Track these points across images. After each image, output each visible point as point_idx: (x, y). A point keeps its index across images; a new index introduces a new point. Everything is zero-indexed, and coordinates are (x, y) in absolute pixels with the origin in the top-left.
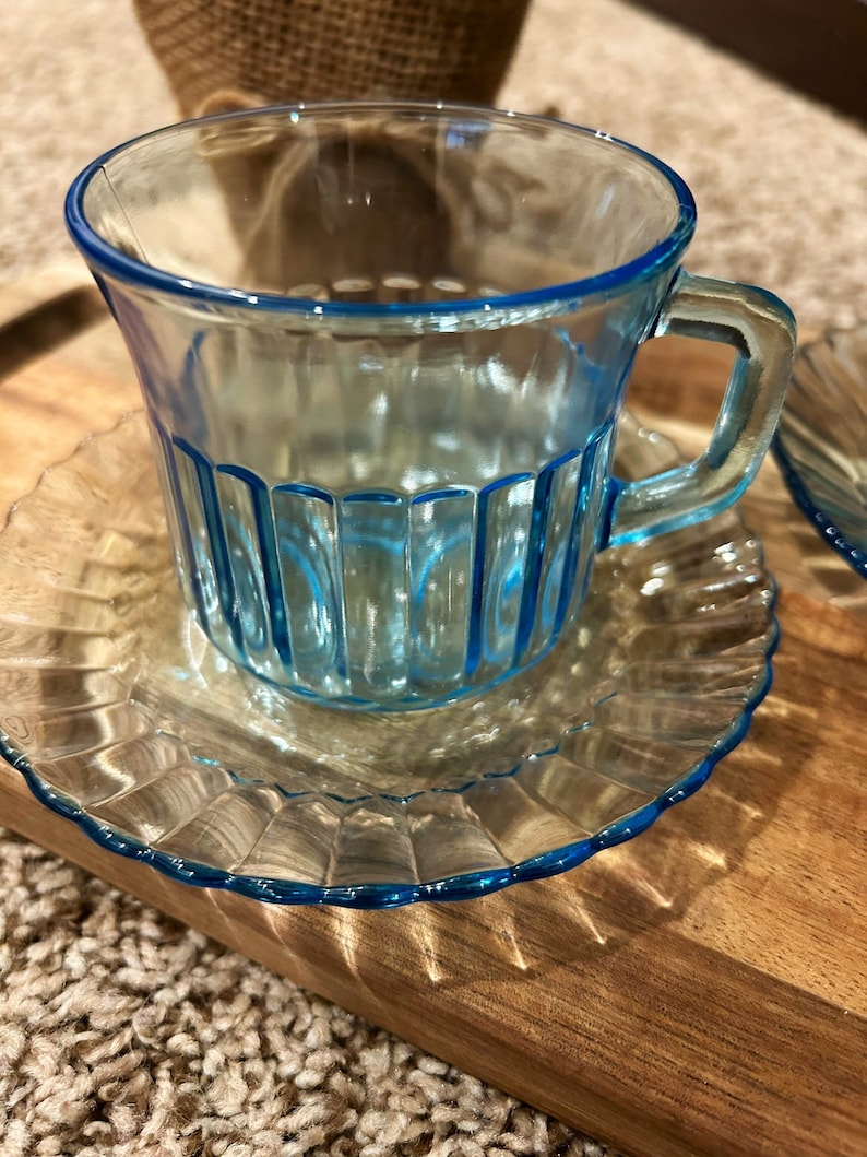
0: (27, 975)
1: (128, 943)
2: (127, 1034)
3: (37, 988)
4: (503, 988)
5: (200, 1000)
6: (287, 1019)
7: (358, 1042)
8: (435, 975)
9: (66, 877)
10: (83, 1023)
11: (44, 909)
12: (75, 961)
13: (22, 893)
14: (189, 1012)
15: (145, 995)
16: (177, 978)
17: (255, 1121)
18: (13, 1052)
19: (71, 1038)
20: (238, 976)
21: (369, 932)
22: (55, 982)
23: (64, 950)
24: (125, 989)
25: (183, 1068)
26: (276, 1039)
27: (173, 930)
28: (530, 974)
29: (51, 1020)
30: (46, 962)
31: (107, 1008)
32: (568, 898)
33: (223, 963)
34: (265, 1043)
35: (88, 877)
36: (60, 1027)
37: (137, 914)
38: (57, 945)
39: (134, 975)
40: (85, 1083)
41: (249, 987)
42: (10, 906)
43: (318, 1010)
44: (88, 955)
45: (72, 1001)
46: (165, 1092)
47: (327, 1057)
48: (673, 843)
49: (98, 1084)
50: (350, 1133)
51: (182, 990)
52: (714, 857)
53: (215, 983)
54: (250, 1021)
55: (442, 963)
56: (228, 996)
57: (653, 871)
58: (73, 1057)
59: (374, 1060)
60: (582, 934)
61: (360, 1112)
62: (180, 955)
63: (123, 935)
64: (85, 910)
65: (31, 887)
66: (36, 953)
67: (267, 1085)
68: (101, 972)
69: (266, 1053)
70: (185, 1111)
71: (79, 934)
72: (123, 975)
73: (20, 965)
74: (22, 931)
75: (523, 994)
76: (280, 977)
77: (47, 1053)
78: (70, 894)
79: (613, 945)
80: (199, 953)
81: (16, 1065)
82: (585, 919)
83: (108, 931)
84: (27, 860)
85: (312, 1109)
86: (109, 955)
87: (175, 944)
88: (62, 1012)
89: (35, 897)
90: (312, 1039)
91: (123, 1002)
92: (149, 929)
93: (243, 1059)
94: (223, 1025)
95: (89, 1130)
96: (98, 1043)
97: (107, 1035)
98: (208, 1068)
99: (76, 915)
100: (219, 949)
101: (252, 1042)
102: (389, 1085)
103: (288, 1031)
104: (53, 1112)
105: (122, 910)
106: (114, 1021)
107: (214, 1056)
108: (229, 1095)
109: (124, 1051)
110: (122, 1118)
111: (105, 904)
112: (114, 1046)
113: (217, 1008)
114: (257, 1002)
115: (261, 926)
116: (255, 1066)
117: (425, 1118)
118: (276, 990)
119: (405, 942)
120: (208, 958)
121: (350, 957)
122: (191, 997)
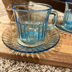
0: (13, 68)
1: (20, 64)
7: (40, 66)
10: (19, 70)
13: (10, 63)
19: (19, 71)
22: (16, 68)
26: (34, 67)
36: (18, 70)
38: (15, 65)
39: (22, 65)
43: (36, 64)
47: (38, 67)
48: (57, 47)
56: (29, 65)
59: (42, 66)
64: (16, 62)
66: (13, 66)
69: (34, 68)
72: (21, 66)
76: (32, 63)
83: (18, 63)
87: (24, 63)
89: (11, 63)
90: (36, 66)
91: (22, 67)
92: (21, 62)
96: (21, 70)
101: (32, 68)
103: (35, 66)
107: (30, 69)
109: (23, 70)
112: (22, 70)
118: (33, 64)
120: (27, 63)
121: (39, 58)
122: (27, 66)
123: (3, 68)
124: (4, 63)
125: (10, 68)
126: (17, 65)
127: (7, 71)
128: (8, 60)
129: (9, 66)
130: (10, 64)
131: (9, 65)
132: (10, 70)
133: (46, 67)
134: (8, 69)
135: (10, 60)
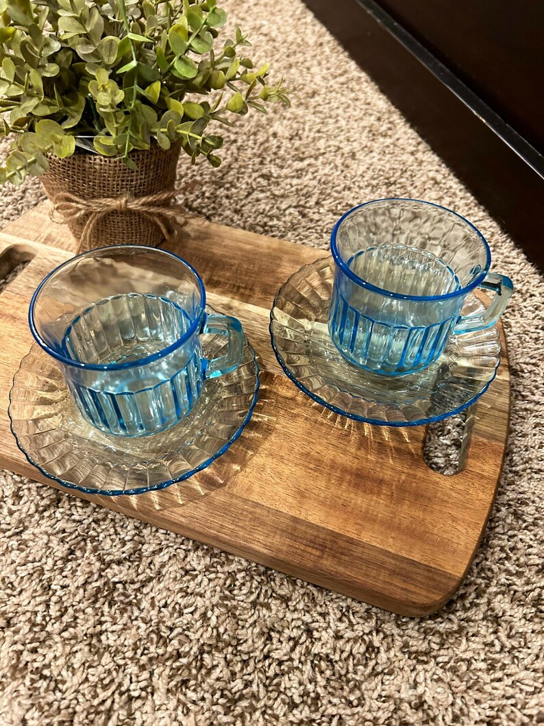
0: (45, 520)
1: (73, 508)
2: (77, 533)
3: (49, 524)
4: (175, 509)
5: (96, 521)
6: (122, 524)
7: (142, 527)
8: (158, 507)
9: (51, 491)
10: (64, 531)
11: (46, 502)
12: (58, 515)
13: (38, 497)
14: (93, 525)
15: (80, 522)
16: (89, 516)
17: (114, 550)
18: (45, 541)
19: (61, 535)
20: (107, 514)
21: (140, 499)
22: (54, 521)
23: (54, 512)
24: (74, 521)
25: (93, 539)
26: (119, 529)
27: (86, 503)
28: (183, 505)
29: (55, 532)
30: (50, 516)
31: (70, 527)
32: (195, 483)
33: (101, 511)
34: (116, 530)
35: (58, 490)
36: (57, 533)
37: (75, 500)
38: (52, 511)
39: (76, 517)
40: (67, 546)
41: (110, 516)
42: (36, 502)
43: (130, 520)
44: (62, 513)
45: (59, 526)
46: (89, 546)
47: (133, 532)
48: (226, 464)
49: (71, 546)
50: (140, 550)
51: (91, 519)
52: (236, 467)
53: (100, 516)
54: (111, 525)
55: (160, 505)
56: (104, 520)
57: (219, 473)
58: (62, 540)
59: (146, 532)
60: (198, 492)
61: (143, 545)
62: (89, 510)
63: (72, 506)
64: (59, 501)
65: (41, 496)
66: (46, 514)
67: (117, 540)
68: (67, 517)
69: (116, 533)
70: (95, 549)
71: (58, 507)
72: (73, 517)
73: (43, 518)
74: (41, 509)
75: (180, 510)
77: (55, 540)
78: (54, 496)
79: (206, 495)
80: (95, 508)
81: (47, 544)
82: (199, 488)
83: (67, 505)
84: (37, 487)
85: (129, 545)
86: (68, 512)
87: (87, 507)
88: (57, 529)
89: (43, 498)
90: (129, 528)
91: (74, 524)
92: (79, 504)
93: (110, 535)
94: (104, 527)
95: (70, 557)
96: (69, 536)
97: (71, 533)
98: (101, 539)
99: (57, 502)
100: (101, 507)
101: (112, 531)
102: (150, 537)
103: (122, 527)
104: (60, 554)
105: (70, 499)
106: (72, 530)
107: (102, 535)
108: (107, 544)
109: (76, 537)
110: (78, 553)
111: (64, 498)
112: (74, 536)
113: (101, 523)
114: (112, 520)
115: (111, 501)
116: (114, 537)
117: (160, 544)
118: (118, 516)
119: (150, 500)
120: (97, 510)
121: (135, 506)
122: (93, 521)
123: (11, 513)
124: (17, 496)
125: (33, 520)
126: (61, 510)
127: (22, 529)
128: (33, 486)
129: (30, 513)
130: (37, 505)
131: (33, 508)
132: (33, 527)
133: (162, 537)
134: (26, 524)
135: (40, 485)
